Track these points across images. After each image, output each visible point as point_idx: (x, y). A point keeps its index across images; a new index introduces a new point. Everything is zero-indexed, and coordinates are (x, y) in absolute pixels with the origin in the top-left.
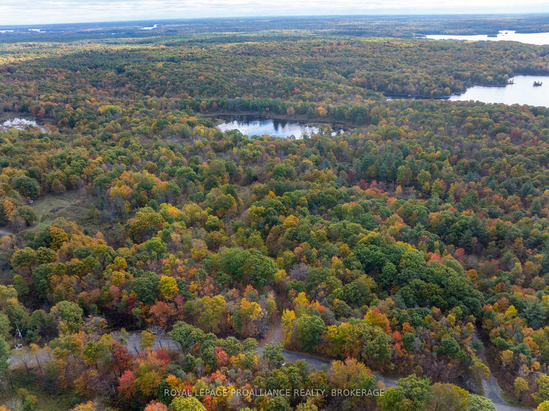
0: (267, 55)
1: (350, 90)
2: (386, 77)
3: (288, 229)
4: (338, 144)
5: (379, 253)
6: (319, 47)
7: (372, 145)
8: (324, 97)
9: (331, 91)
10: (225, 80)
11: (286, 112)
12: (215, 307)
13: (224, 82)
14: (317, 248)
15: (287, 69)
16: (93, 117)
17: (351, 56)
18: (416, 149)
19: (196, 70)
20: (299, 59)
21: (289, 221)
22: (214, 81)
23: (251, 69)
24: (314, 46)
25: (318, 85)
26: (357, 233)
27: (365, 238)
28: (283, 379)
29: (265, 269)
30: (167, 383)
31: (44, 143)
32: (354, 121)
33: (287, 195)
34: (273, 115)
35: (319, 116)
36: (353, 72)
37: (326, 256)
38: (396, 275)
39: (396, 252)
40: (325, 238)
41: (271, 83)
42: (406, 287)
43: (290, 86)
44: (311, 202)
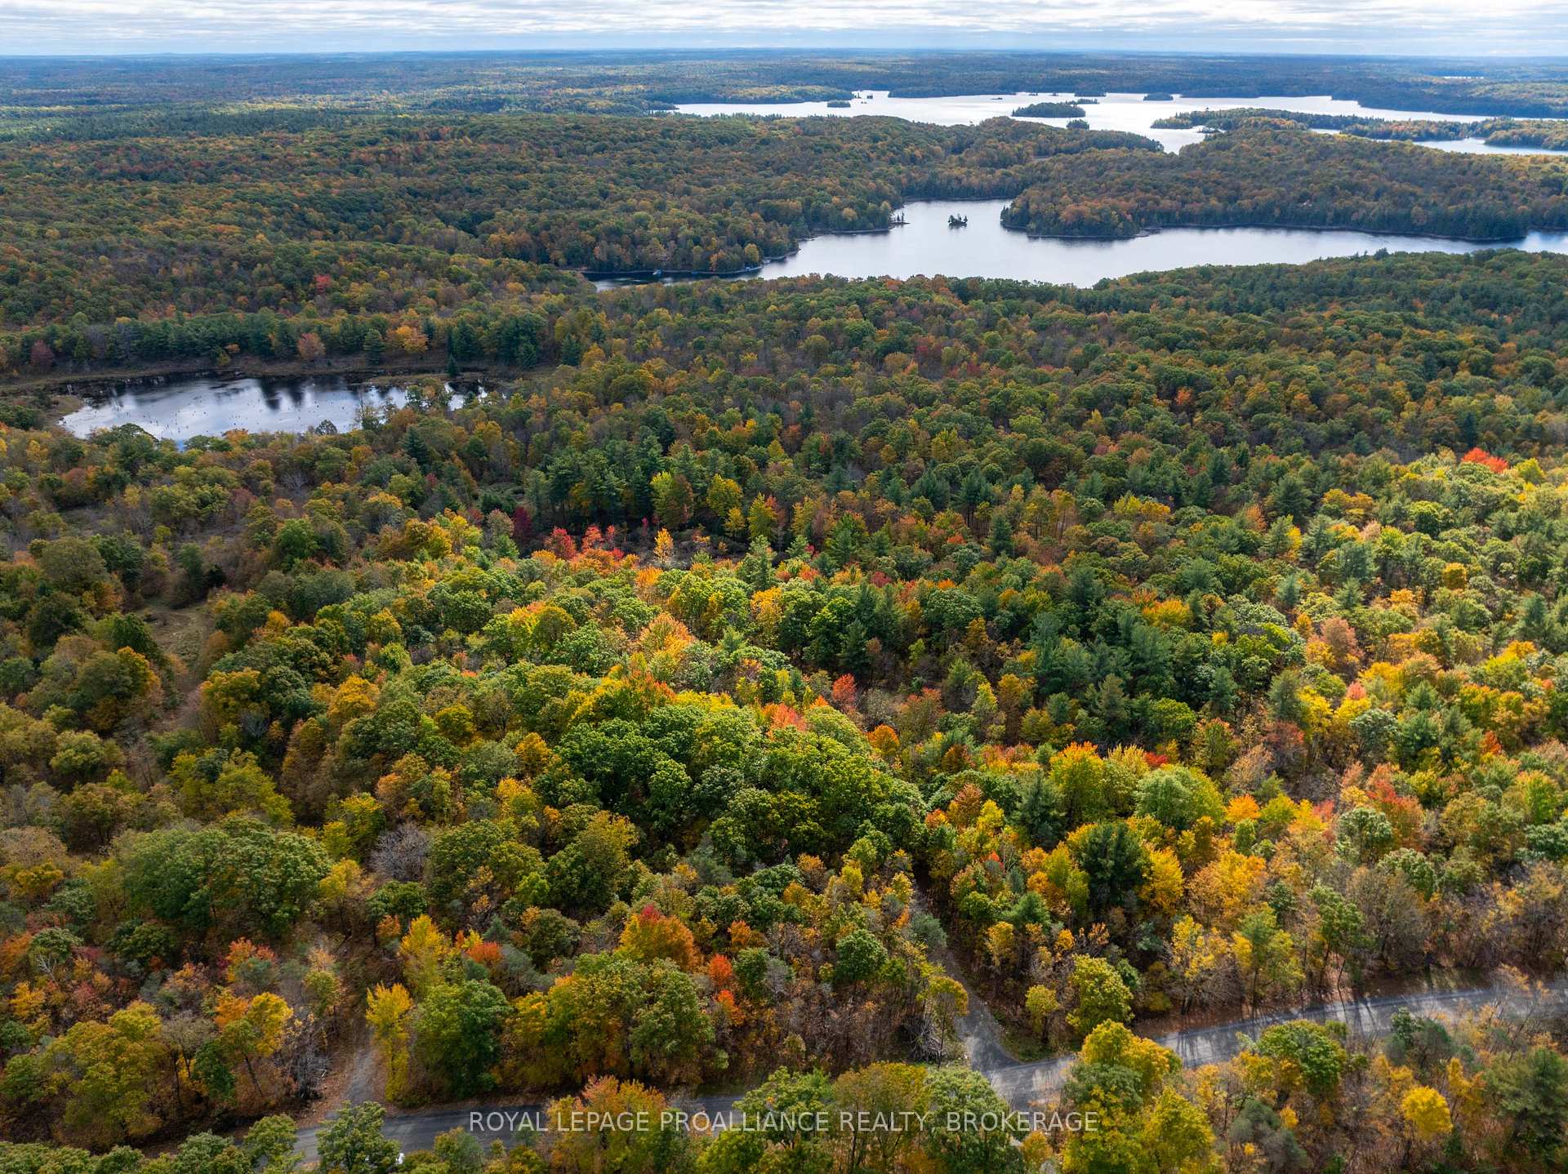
0: (211, 179)
1: (486, 269)
2: (585, 225)
3: (348, 725)
4: (470, 432)
5: (633, 738)
6: (375, 148)
7: (572, 426)
8: (410, 294)
9: (431, 276)
11: (296, 351)
12: (119, 1050)
13: (65, 273)
14: (449, 767)
15: (281, 219)
17: (477, 169)
18: (692, 420)
20: (317, 186)
21: (349, 699)
22: (24, 270)
23: (161, 223)
24: (361, 144)
25: (388, 261)
26: (560, 693)
27: (589, 701)
29: (286, 875)
32: (511, 359)
33: (326, 615)
34: (255, 363)
35: (403, 353)
36: (491, 217)
37: (480, 783)
38: (689, 790)
39: (680, 726)
40: (470, 727)
41: (235, 265)
42: (721, 820)
43: (298, 270)
44: (411, 624)
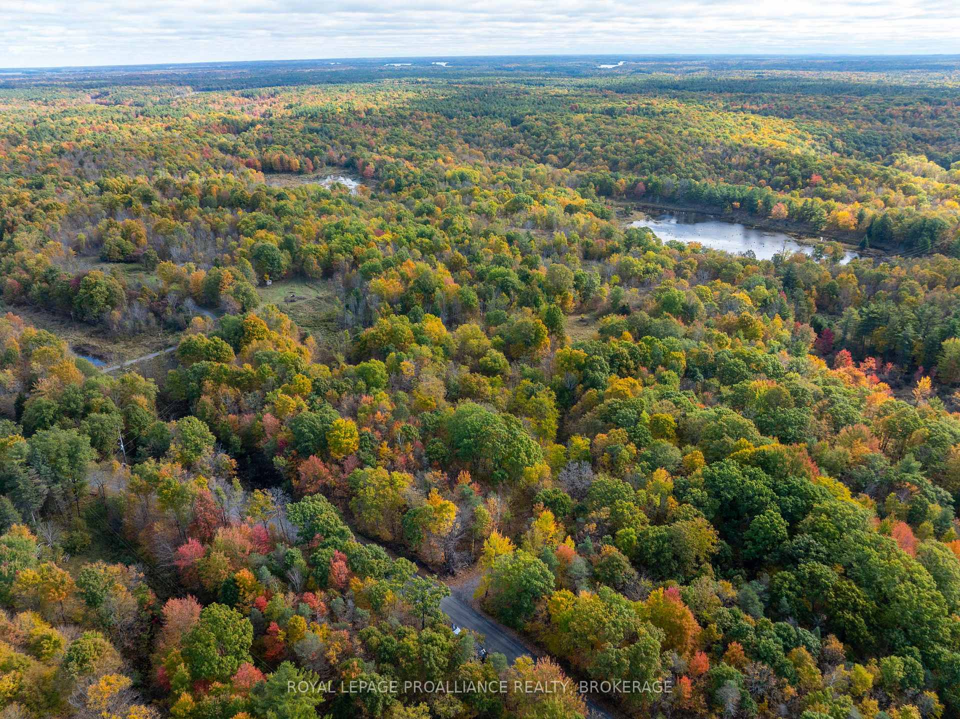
0: (789, 116)
3: (608, 401)
4: (834, 278)
5: (758, 485)
6: (907, 108)
7: (913, 292)
9: (892, 187)
10: (682, 149)
11: (769, 213)
12: (383, 487)
13: (678, 153)
14: (639, 446)
16: (430, 183)
19: (636, 129)
20: (851, 126)
21: (619, 388)
22: (660, 148)
24: (898, 105)
25: (866, 174)
26: (737, 438)
27: (749, 450)
28: (408, 648)
29: (510, 454)
30: (235, 580)
31: (333, 206)
33: (646, 341)
35: (836, 227)
37: (644, 464)
38: (780, 542)
39: (805, 496)
40: (670, 431)
41: (768, 162)
42: (786, 574)
43: (803, 170)
44: (694, 366)
